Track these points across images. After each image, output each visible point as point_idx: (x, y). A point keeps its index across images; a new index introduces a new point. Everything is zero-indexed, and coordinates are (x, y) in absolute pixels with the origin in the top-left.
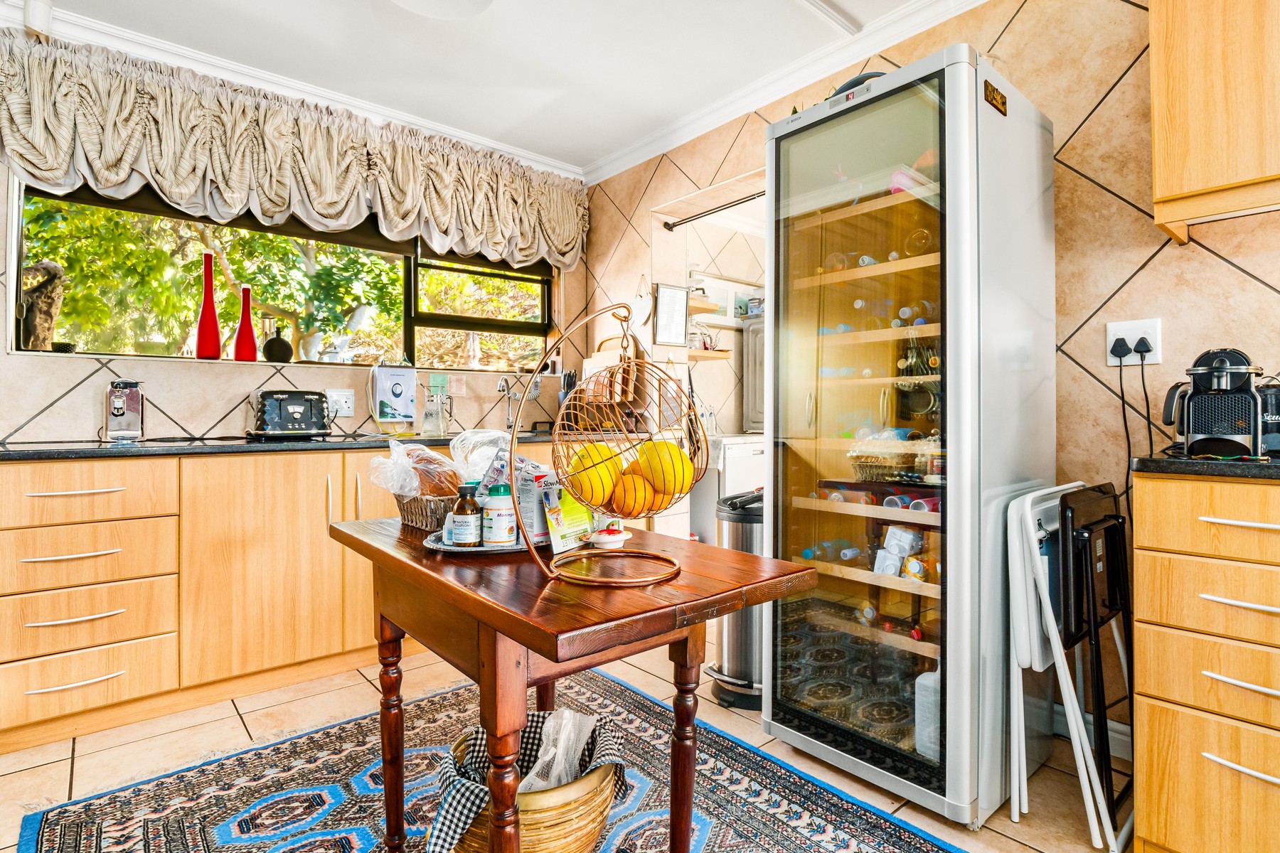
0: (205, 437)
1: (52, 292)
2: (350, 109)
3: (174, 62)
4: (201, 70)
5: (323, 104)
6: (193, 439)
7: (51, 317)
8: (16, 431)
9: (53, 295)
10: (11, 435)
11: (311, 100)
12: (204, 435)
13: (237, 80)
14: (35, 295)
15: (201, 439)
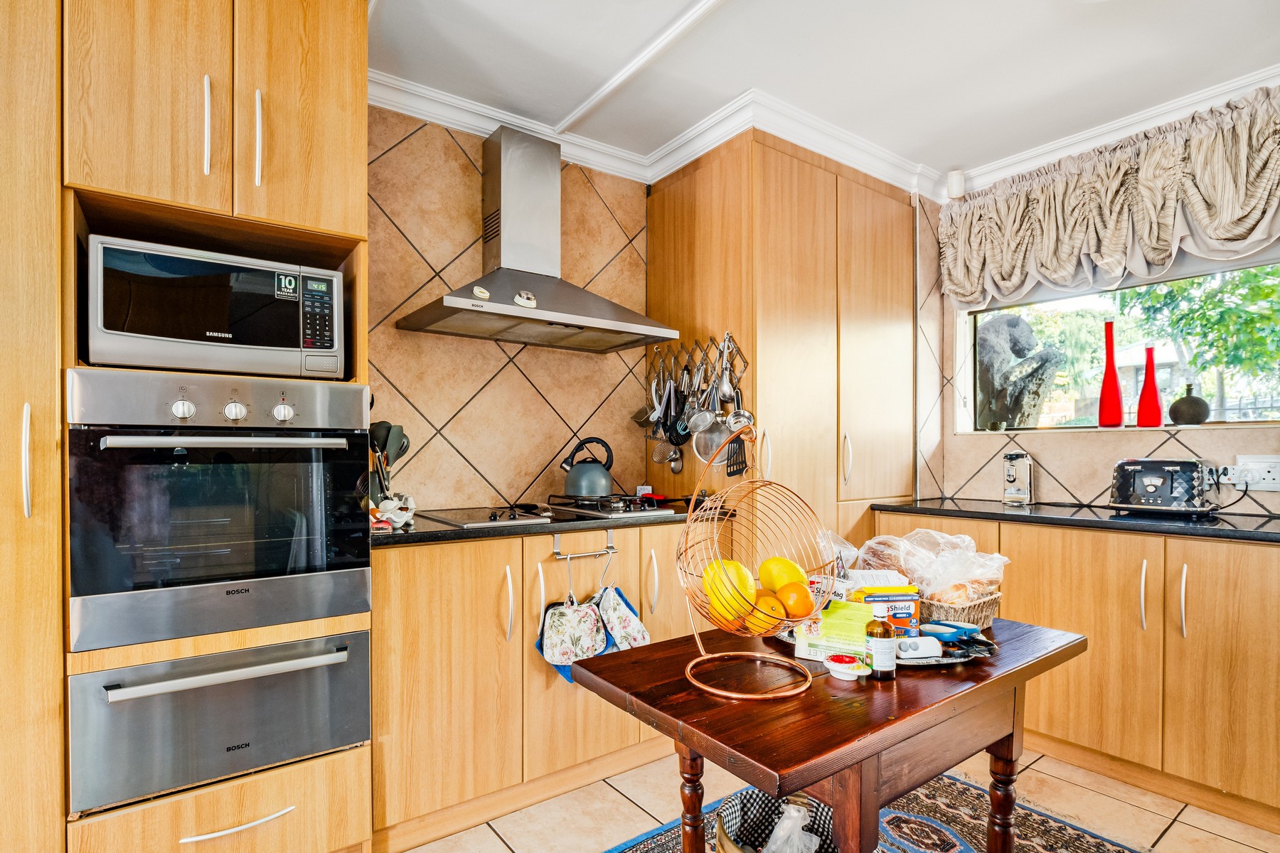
0: (1092, 504)
1: (1043, 374)
2: (1264, 85)
3: (1053, 159)
4: (1075, 151)
5: (1219, 104)
6: (1080, 506)
7: (1039, 396)
8: (959, 490)
9: (1044, 377)
10: (956, 493)
11: (1203, 109)
12: (1092, 502)
13: (1112, 140)
14: (1027, 380)
15: (1089, 506)
